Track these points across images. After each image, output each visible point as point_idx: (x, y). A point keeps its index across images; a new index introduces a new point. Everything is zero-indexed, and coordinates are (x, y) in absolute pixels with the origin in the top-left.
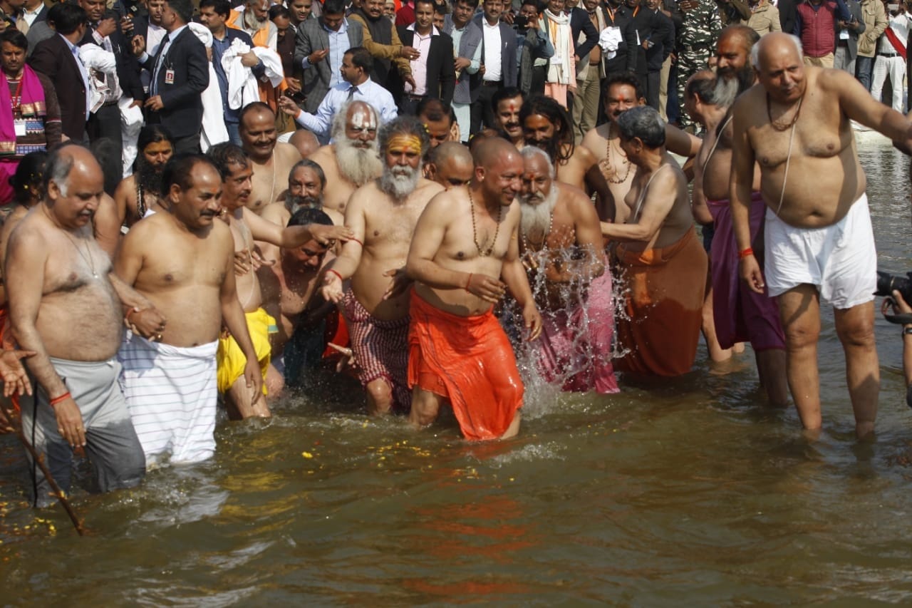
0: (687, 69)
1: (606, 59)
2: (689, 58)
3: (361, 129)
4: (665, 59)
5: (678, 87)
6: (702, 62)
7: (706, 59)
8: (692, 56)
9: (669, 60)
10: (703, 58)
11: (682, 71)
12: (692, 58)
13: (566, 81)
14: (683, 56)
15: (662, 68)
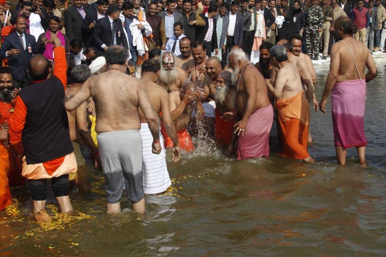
0: (309, 33)
1: (278, 28)
2: (310, 28)
3: (167, 64)
4: (301, 29)
5: (306, 40)
6: (315, 30)
7: (317, 29)
8: (311, 28)
9: (302, 29)
10: (316, 28)
11: (307, 34)
12: (311, 29)
13: (262, 37)
14: (308, 28)
15: (300, 32)
